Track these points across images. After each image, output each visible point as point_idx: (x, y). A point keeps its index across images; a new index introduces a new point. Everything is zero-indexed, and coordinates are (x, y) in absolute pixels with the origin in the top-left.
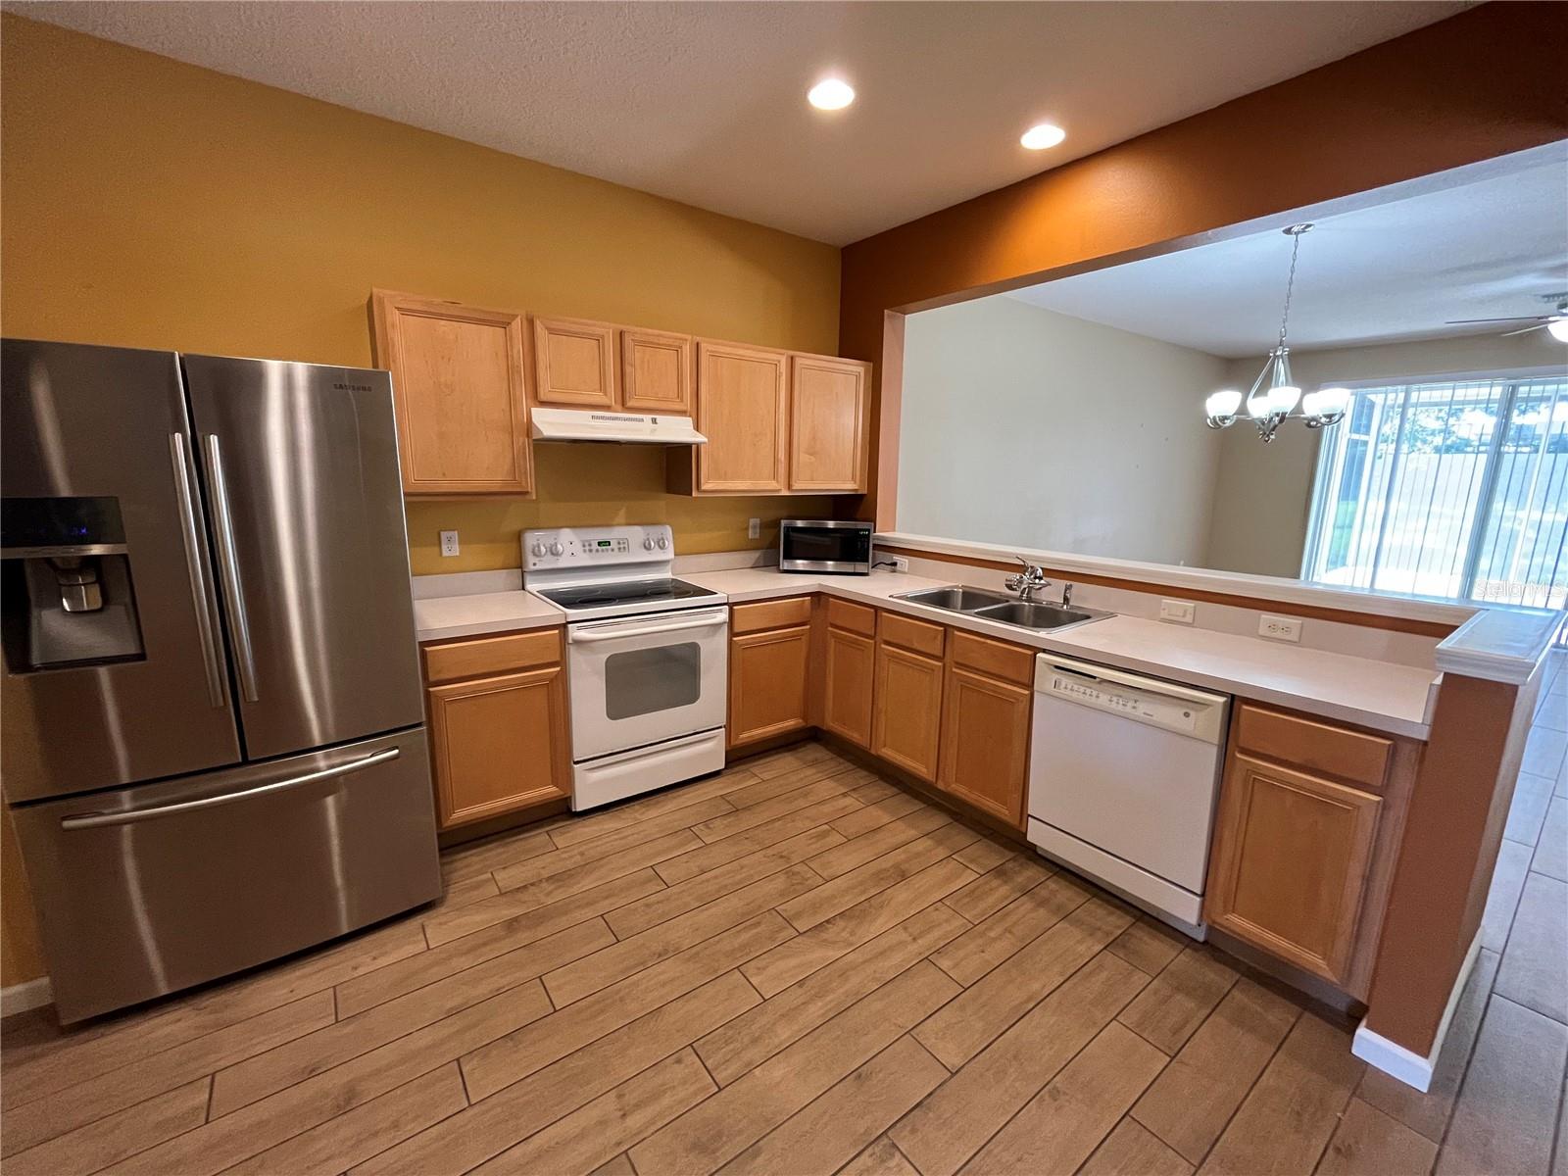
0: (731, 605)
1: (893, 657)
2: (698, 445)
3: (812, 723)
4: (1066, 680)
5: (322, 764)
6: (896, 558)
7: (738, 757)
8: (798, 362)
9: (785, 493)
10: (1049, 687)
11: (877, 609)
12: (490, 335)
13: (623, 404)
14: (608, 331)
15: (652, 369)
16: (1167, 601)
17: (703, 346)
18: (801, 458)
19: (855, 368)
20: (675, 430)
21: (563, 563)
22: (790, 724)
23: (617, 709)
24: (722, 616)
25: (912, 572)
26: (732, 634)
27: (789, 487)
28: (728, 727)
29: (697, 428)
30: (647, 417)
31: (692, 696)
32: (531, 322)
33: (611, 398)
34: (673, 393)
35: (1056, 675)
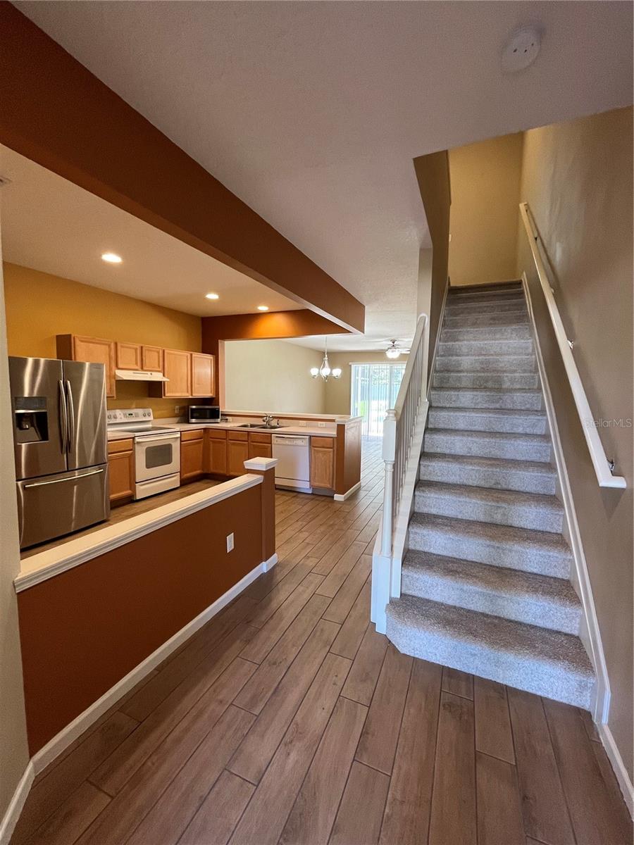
0: (181, 432)
2: (164, 382)
3: (205, 471)
4: (279, 440)
6: (227, 417)
7: (185, 482)
8: (193, 355)
9: (191, 397)
10: (275, 442)
11: (227, 431)
12: (104, 348)
13: (142, 368)
14: (138, 346)
15: (152, 358)
17: (166, 351)
18: (195, 386)
19: (210, 357)
20: (157, 377)
21: (118, 421)
22: (198, 472)
23: (148, 466)
24: (179, 435)
25: (233, 422)
26: (181, 441)
28: (180, 472)
29: (164, 375)
30: (149, 373)
31: (169, 461)
32: (116, 344)
33: (139, 367)
34: (157, 366)
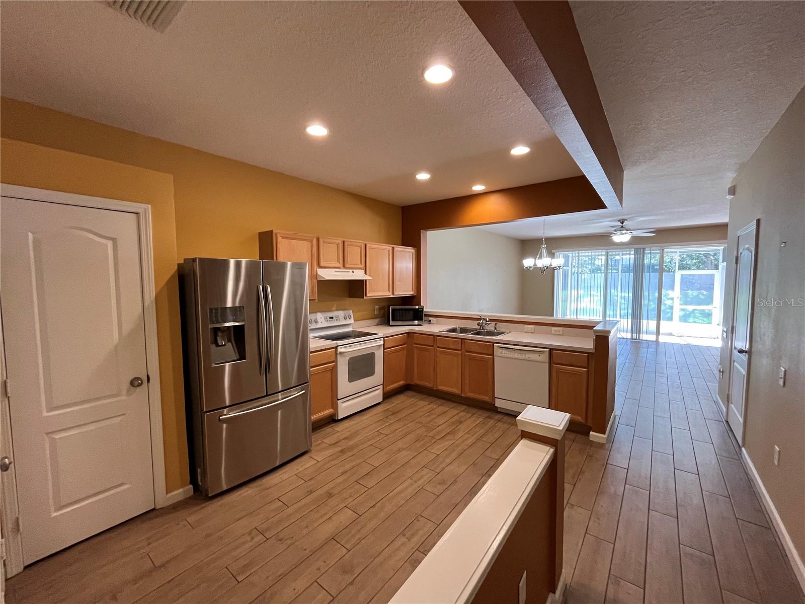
0: (384, 338)
1: (441, 352)
2: (366, 280)
3: (409, 382)
4: (504, 351)
5: (280, 397)
6: (430, 319)
7: (387, 396)
8: (395, 249)
9: (392, 296)
10: (499, 354)
11: (435, 336)
12: (306, 244)
13: (344, 266)
14: (340, 241)
15: (354, 254)
16: (526, 326)
17: (368, 245)
18: (397, 283)
19: (411, 250)
20: (358, 275)
21: (319, 326)
22: (402, 383)
23: (351, 380)
24: (382, 342)
25: (437, 323)
26: (384, 349)
27: (393, 294)
28: (383, 384)
29: (366, 274)
30: (351, 271)
31: (371, 373)
32: (318, 240)
33: (340, 265)
34: (359, 262)
35: (501, 350)
